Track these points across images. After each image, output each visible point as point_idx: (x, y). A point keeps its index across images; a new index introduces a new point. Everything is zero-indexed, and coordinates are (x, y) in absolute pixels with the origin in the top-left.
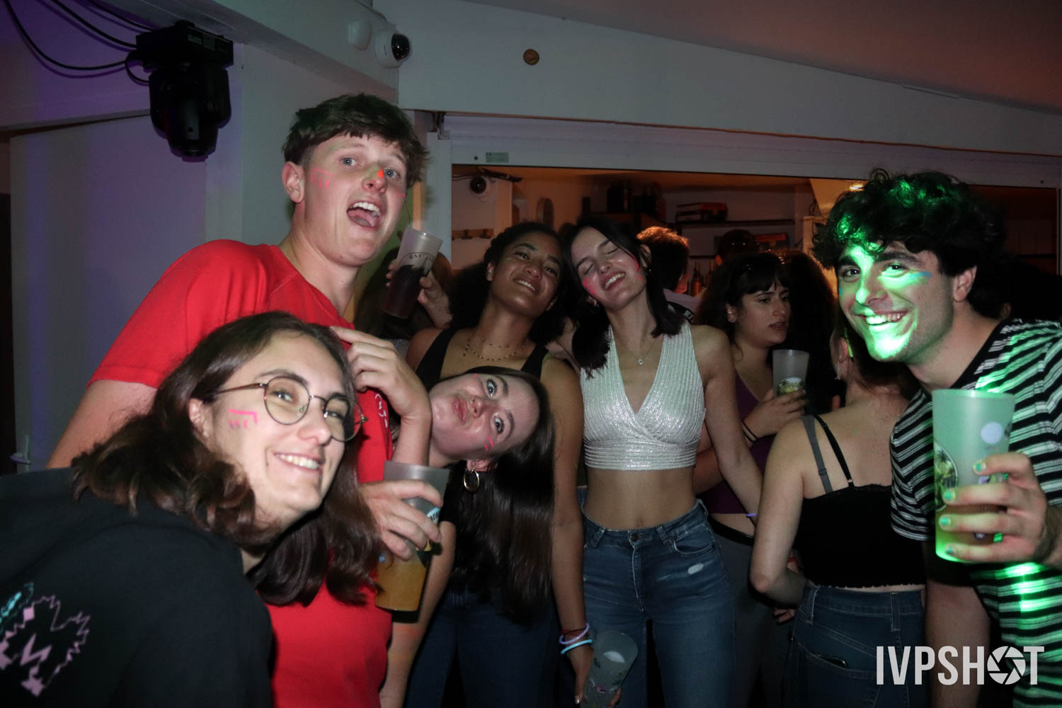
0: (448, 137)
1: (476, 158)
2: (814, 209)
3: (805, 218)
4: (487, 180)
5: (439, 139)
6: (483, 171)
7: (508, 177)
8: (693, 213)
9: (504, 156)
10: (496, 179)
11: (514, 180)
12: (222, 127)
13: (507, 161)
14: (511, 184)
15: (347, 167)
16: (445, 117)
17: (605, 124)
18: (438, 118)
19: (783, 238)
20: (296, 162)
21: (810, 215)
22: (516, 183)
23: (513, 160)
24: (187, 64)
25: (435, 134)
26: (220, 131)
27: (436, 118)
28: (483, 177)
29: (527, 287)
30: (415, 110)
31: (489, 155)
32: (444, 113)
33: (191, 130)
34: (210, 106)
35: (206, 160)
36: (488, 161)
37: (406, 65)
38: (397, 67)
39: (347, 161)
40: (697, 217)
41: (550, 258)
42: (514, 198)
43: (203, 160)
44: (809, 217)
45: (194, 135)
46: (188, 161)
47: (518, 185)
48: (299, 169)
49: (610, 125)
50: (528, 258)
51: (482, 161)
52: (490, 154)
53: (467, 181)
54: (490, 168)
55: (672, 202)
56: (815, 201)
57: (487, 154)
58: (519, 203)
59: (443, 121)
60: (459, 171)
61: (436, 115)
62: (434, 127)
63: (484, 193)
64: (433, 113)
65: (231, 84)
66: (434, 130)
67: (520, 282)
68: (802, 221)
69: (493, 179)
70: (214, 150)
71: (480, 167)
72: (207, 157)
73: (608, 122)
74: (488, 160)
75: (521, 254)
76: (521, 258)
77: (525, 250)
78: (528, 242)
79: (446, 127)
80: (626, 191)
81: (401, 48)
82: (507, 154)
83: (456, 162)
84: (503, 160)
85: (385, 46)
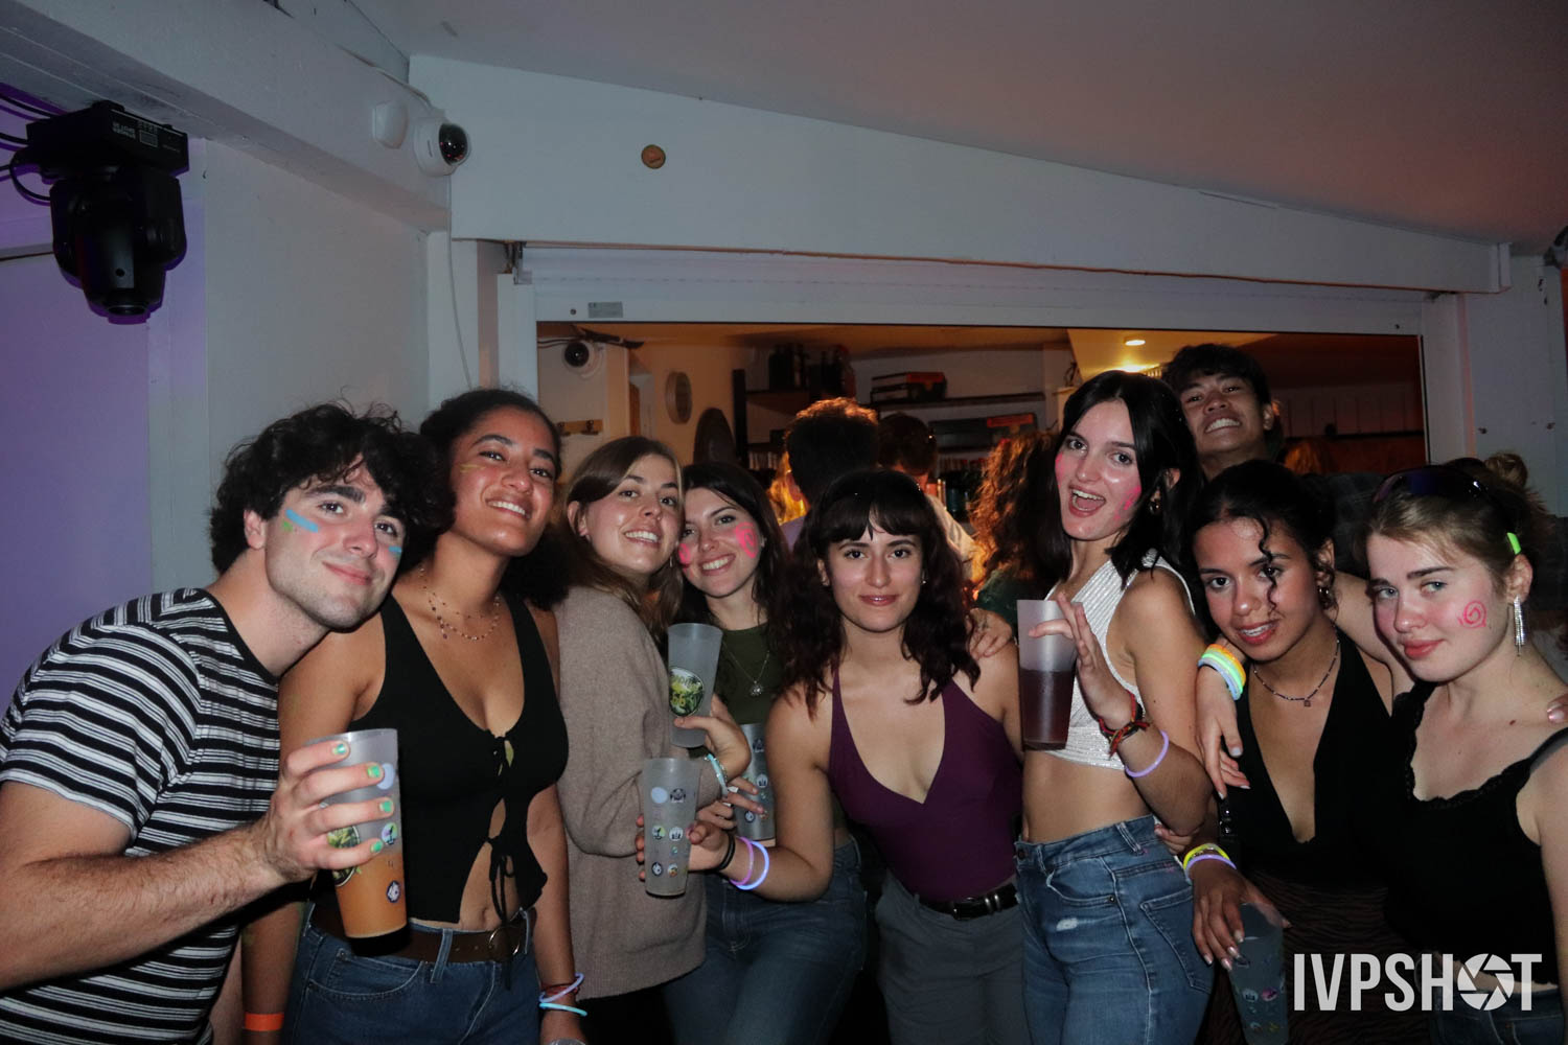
0: (528, 281)
1: (573, 312)
2: (1072, 377)
3: (1061, 390)
4: (589, 346)
5: (516, 283)
6: (584, 333)
7: (621, 341)
8: (897, 387)
9: (616, 307)
10: (604, 345)
11: (631, 345)
12: (172, 267)
13: (621, 315)
14: (626, 351)
16: (524, 250)
17: (768, 255)
18: (514, 251)
19: (1030, 419)
21: (1067, 385)
22: (633, 350)
23: (630, 314)
24: (113, 169)
25: (510, 277)
26: (169, 273)
27: (511, 252)
28: (583, 342)
29: (511, 512)
30: (478, 240)
31: (592, 306)
32: (522, 244)
33: (121, 273)
34: (152, 235)
35: (148, 320)
36: (590, 317)
37: (463, 170)
38: (449, 174)
40: (902, 394)
41: (538, 452)
42: (631, 373)
43: (143, 321)
44: (1065, 389)
45: (126, 282)
46: (118, 322)
47: (638, 352)
49: (776, 256)
50: (504, 459)
51: (583, 315)
52: (595, 305)
53: (560, 349)
54: (593, 328)
55: (864, 371)
56: (1075, 365)
57: (590, 305)
58: (640, 380)
59: (521, 256)
60: (547, 330)
61: (510, 248)
62: (508, 266)
63: (586, 366)
64: (505, 244)
65: (185, 203)
66: (509, 271)
67: (500, 504)
68: (1055, 394)
69: (600, 345)
70: (160, 305)
71: (578, 325)
72: (148, 316)
73: (772, 252)
74: (591, 314)
75: (488, 454)
76: (490, 460)
77: (493, 445)
78: (494, 432)
79: (526, 266)
80: (797, 359)
81: (454, 145)
82: (620, 304)
83: (542, 319)
84: (614, 314)
85: (428, 143)
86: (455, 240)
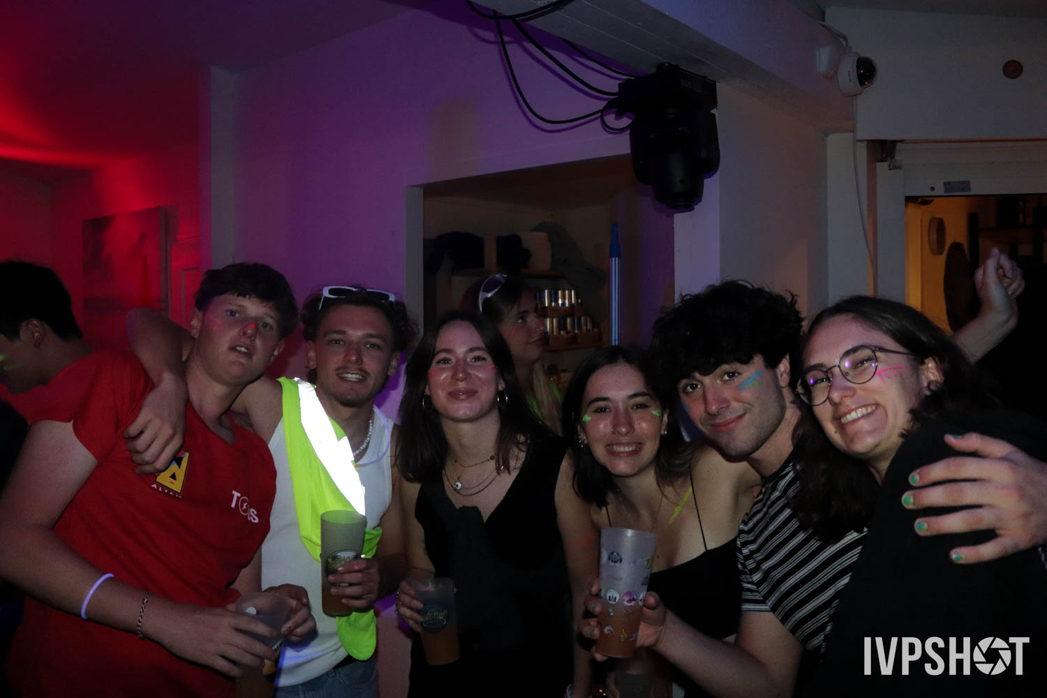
0: (899, 167)
1: (933, 189)
5: (890, 169)
9: (965, 184)
12: (710, 176)
13: (969, 189)
15: (232, 318)
16: (897, 146)
18: (890, 146)
20: (199, 309)
23: (976, 189)
25: (886, 164)
27: (887, 148)
30: (867, 141)
31: (947, 184)
33: (681, 181)
36: (945, 192)
38: (861, 94)
39: (232, 313)
48: (200, 314)
51: (940, 191)
52: (949, 183)
57: (945, 183)
59: (895, 150)
61: (888, 145)
62: (886, 156)
66: (886, 160)
74: (946, 190)
79: (898, 157)
81: (866, 72)
82: (968, 182)
83: (907, 195)
84: (963, 190)
85: (849, 72)
86: (859, 141)
